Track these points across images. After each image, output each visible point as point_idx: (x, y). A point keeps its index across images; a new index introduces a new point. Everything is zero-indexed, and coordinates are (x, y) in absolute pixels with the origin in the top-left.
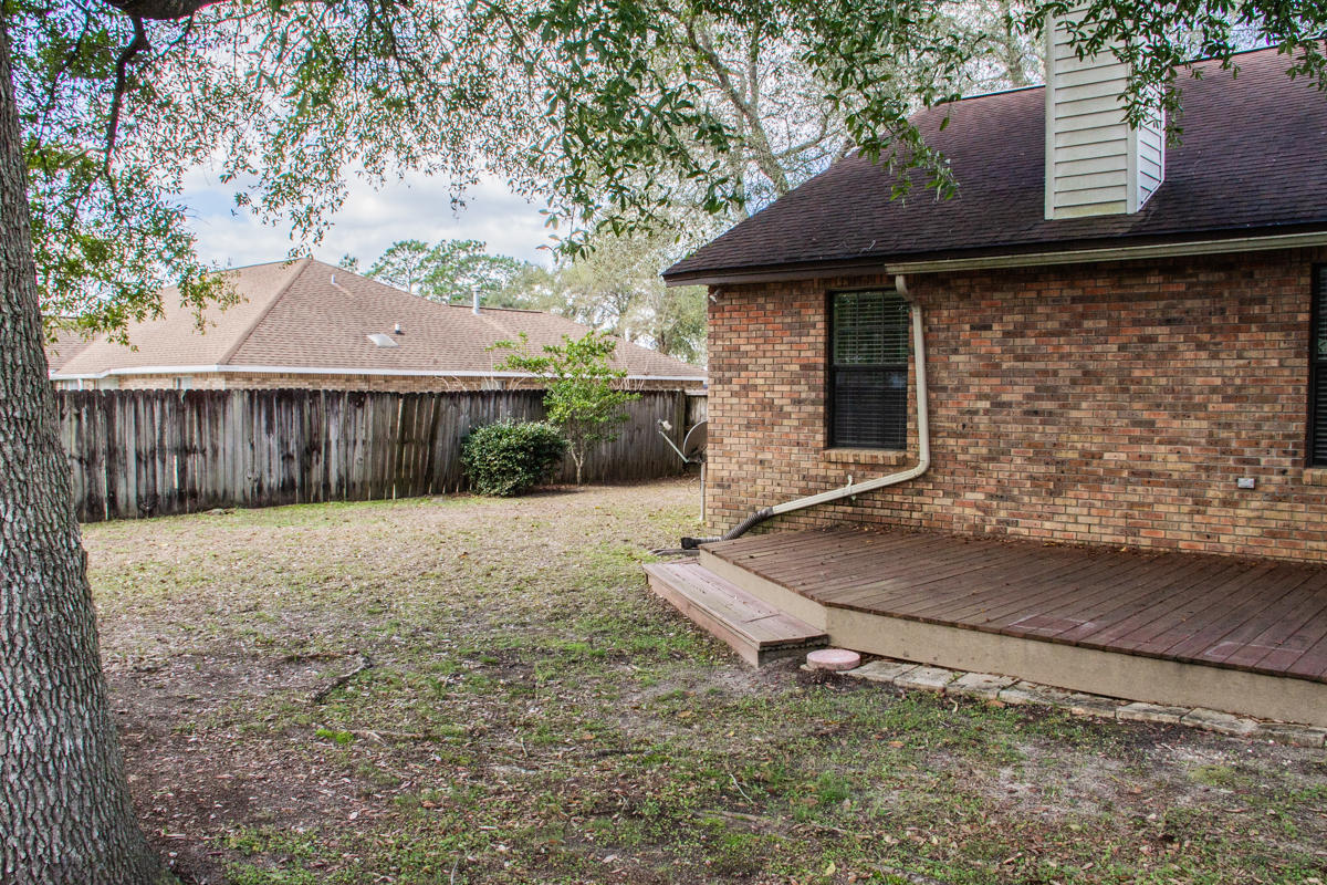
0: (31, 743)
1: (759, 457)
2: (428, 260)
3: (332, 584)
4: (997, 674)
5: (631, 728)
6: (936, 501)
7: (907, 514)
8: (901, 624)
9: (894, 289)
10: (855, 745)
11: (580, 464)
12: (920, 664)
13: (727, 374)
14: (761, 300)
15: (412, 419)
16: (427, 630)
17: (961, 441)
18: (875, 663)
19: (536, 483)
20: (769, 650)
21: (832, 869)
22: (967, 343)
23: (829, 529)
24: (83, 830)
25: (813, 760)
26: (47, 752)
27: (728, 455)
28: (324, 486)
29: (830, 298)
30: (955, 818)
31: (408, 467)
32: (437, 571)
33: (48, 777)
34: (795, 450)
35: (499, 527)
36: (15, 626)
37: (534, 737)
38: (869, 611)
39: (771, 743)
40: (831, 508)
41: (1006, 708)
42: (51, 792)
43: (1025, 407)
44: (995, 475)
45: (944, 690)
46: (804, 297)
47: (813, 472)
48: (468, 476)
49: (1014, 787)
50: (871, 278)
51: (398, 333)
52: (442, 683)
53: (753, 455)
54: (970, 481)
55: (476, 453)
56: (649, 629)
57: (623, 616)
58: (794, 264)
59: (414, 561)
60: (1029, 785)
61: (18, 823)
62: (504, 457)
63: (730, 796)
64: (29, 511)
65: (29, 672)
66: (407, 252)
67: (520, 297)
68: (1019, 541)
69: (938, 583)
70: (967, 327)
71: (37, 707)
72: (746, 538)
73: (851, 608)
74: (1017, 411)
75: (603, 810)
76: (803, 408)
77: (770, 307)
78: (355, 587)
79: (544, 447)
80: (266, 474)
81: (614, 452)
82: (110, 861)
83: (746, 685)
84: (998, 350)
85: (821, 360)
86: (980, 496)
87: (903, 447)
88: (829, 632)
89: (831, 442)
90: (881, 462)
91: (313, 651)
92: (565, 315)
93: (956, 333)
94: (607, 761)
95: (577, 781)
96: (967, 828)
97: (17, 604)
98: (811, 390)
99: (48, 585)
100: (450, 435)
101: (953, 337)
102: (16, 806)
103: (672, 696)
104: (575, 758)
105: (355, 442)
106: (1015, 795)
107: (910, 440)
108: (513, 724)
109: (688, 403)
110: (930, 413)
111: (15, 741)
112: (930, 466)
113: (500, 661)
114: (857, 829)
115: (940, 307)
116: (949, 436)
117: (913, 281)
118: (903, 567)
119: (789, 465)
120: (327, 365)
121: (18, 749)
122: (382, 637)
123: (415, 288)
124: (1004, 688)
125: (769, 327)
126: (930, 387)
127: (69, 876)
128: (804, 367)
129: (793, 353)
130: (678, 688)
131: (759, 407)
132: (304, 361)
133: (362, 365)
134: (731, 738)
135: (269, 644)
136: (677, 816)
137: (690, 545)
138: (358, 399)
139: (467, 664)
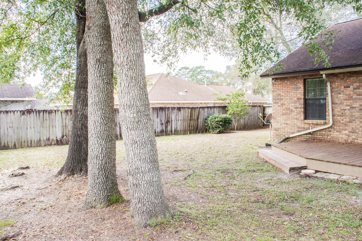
0: (149, 178)
1: (286, 122)
2: (190, 72)
3: (179, 155)
4: (352, 176)
5: (260, 186)
6: (335, 133)
7: (326, 137)
8: (326, 163)
9: (322, 78)
10: (315, 191)
11: (236, 126)
12: (331, 173)
13: (277, 101)
14: (286, 82)
15: (193, 114)
16: (206, 165)
17: (341, 118)
18: (319, 173)
19: (225, 130)
20: (292, 169)
21: (311, 214)
22: (343, 91)
23: (305, 141)
24: (157, 196)
25: (305, 193)
26: (151, 181)
27: (278, 122)
28: (171, 131)
29: (305, 80)
30: (341, 206)
31: (192, 126)
32: (204, 151)
33: (152, 185)
34: (296, 120)
35: (217, 141)
36: (146, 156)
37: (237, 187)
38: (318, 160)
39: (294, 190)
40: (306, 135)
41: (354, 184)
42: (152, 188)
43: (360, 108)
44: (351, 126)
45: (338, 179)
46: (298, 81)
47: (300, 126)
48: (207, 128)
49: (356, 200)
50: (316, 75)
51: (186, 92)
52: (213, 176)
53: (284, 122)
54: (344, 128)
55: (209, 122)
56: (260, 165)
57: (253, 162)
58: (295, 72)
59: (198, 149)
60: (361, 200)
61: (146, 194)
62: (217, 124)
63: (286, 200)
64: (148, 133)
65: (148, 164)
66: (184, 70)
67: (215, 81)
68: (358, 144)
69: (336, 154)
70: (343, 87)
71: (150, 171)
72: (283, 143)
73: (313, 159)
74: (357, 109)
75: (257, 201)
76: (298, 109)
77: (288, 83)
78: (185, 155)
79: (227, 121)
80: (157, 128)
81: (245, 122)
82: (162, 203)
83: (286, 178)
84: (352, 93)
85: (303, 97)
86: (347, 132)
87: (325, 119)
88: (307, 165)
89: (305, 118)
90: (319, 123)
91: (180, 169)
92: (228, 85)
93: (340, 89)
94: (256, 192)
95: (249, 196)
96: (344, 208)
97: (146, 151)
98: (300, 104)
99: (151, 148)
100: (202, 118)
101: (339, 90)
102: (146, 191)
103: (268, 180)
104: (248, 192)
105: (178, 120)
106: (357, 202)
107: (327, 117)
108: (232, 185)
109: (264, 109)
110: (333, 110)
111: (146, 178)
112: (333, 124)
113: (225, 172)
114: (317, 207)
115: (335, 82)
116: (338, 116)
117: (328, 75)
118: (326, 150)
119: (294, 124)
120: (169, 101)
121: (146, 180)
122: (195, 166)
123: (186, 79)
124: (354, 179)
125: (288, 88)
126: (332, 103)
127: (155, 205)
128: (298, 99)
129: (295, 95)
130: (270, 178)
131: (286, 110)
132: (163, 100)
133: (178, 100)
134: (284, 188)
135: (169, 167)
136: (274, 203)
137: (268, 145)
138: (179, 109)
139: (217, 172)
